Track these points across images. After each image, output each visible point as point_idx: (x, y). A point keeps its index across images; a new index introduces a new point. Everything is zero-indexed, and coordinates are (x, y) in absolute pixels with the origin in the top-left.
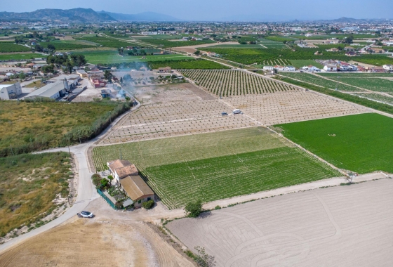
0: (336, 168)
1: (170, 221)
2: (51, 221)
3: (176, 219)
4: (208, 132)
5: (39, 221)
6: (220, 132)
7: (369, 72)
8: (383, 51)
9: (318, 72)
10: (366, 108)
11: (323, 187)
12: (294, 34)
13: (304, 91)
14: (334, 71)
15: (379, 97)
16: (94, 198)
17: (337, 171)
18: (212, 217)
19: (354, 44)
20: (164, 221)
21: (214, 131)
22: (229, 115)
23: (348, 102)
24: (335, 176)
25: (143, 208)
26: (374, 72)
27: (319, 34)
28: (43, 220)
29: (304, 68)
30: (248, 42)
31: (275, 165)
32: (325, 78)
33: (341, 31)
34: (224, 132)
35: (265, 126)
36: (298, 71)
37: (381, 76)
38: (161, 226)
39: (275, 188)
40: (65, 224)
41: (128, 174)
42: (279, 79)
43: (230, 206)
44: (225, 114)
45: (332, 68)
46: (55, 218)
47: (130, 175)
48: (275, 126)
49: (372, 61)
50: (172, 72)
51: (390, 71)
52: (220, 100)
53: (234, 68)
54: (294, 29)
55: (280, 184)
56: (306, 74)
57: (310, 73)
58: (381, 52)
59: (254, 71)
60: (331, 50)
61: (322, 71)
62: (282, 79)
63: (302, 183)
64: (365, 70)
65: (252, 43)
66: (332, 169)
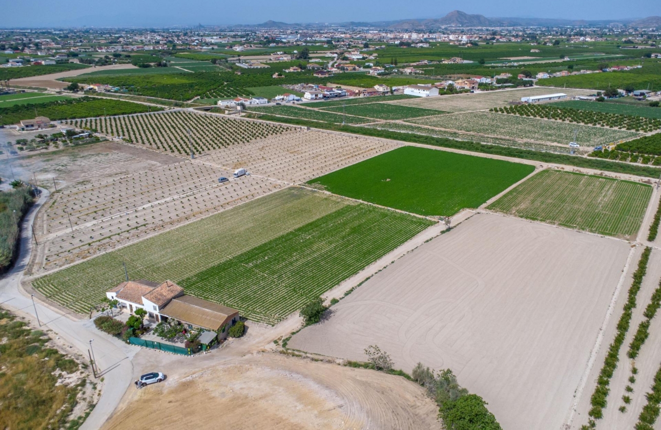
0: (424, 217)
1: (288, 339)
2: (88, 415)
3: (293, 333)
4: (222, 210)
5: (65, 422)
6: (240, 207)
7: (362, 96)
8: (357, 68)
9: (300, 102)
10: (395, 142)
11: (427, 241)
12: (216, 47)
13: (306, 131)
14: (320, 99)
15: (397, 126)
16: (134, 354)
17: (426, 219)
18: (337, 314)
19: (313, 60)
20: (281, 343)
21: (229, 208)
22: (231, 179)
23: (371, 137)
24: (429, 226)
25: (230, 339)
26: (367, 95)
27: (253, 47)
28: (72, 417)
29: (277, 98)
30: (152, 64)
31: (354, 231)
32: (316, 109)
33: (282, 42)
34: (246, 205)
35: (296, 184)
36: (272, 104)
37: (378, 100)
38: (281, 349)
39: (380, 257)
40: (123, 406)
41: (169, 297)
42: (254, 117)
43: (346, 294)
44: (223, 180)
45: (316, 95)
46: (92, 406)
47: (174, 298)
48: (310, 182)
49: (354, 81)
50: (53, 126)
51: (384, 93)
52: (196, 162)
53: (167, 109)
54: (208, 40)
55: (381, 251)
56: (285, 106)
57: (290, 104)
58: (354, 69)
59: (207, 110)
60: (291, 70)
61: (304, 100)
62: (260, 118)
63: (403, 242)
64: (356, 94)
65: (160, 65)
66: (420, 219)
